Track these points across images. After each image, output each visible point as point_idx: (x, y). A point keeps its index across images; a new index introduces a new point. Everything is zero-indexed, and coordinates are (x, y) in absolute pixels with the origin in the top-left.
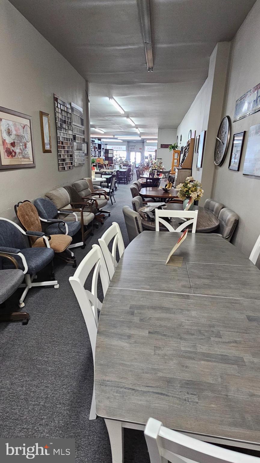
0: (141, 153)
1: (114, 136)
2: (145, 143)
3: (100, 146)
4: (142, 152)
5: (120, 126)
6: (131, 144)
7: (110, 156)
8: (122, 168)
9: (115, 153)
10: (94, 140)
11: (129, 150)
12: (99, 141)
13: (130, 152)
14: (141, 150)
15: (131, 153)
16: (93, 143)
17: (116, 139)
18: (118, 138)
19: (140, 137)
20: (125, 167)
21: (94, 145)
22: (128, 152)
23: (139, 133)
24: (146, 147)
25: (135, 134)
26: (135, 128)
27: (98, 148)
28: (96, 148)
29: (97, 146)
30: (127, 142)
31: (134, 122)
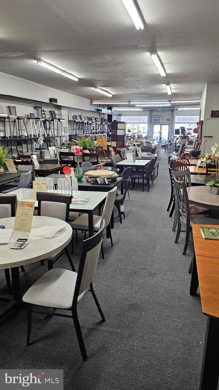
0: (169, 126)
1: (129, 102)
2: (175, 112)
3: (110, 116)
4: (170, 124)
5: (137, 81)
6: (154, 113)
7: (119, 133)
8: (140, 156)
9: (128, 127)
10: (100, 108)
11: (152, 123)
12: (109, 110)
13: (154, 124)
14: (168, 122)
15: (154, 126)
16: (100, 113)
17: (133, 106)
18: (136, 106)
19: (170, 101)
20: (145, 154)
21: (102, 116)
22: (151, 125)
23: (170, 93)
24: (177, 118)
25: (164, 96)
26: (165, 85)
27: (107, 120)
28: (105, 120)
29: (106, 117)
30: (150, 110)
31: (165, 65)
